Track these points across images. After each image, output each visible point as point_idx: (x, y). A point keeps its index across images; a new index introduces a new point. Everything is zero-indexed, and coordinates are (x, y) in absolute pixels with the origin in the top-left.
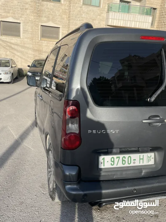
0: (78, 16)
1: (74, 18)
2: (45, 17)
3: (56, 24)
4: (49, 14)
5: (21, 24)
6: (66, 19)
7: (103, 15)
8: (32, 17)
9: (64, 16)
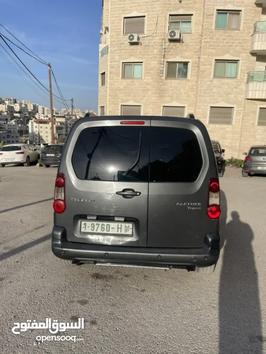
0: (208, 92)
1: (202, 94)
2: (168, 96)
3: (181, 103)
4: (173, 93)
5: (142, 108)
6: (192, 96)
7: (241, 87)
8: (154, 98)
9: (190, 93)
